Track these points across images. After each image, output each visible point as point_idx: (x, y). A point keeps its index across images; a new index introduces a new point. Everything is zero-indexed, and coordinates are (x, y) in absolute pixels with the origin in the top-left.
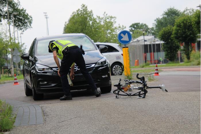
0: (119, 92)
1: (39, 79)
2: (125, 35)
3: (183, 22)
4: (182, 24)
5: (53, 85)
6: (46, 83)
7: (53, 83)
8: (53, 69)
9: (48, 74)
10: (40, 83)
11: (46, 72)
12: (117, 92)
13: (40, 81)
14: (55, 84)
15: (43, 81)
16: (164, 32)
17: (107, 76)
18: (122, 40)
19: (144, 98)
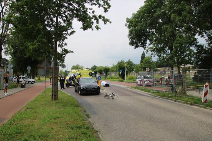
5: (85, 92)
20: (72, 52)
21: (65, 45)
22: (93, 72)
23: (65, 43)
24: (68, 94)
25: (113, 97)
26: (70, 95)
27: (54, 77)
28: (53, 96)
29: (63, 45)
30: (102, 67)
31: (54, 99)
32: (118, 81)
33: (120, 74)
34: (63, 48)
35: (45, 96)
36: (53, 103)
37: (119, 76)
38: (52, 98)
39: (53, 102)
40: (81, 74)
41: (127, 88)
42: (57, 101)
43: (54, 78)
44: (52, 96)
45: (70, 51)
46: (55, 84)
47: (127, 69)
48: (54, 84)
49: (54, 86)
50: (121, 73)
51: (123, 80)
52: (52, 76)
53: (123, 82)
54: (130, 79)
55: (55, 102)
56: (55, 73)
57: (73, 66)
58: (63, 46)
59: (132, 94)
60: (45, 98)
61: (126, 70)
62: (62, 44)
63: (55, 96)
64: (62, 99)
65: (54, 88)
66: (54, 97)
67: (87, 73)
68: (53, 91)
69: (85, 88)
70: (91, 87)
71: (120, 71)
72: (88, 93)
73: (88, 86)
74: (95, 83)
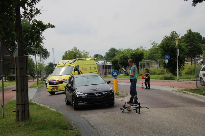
0: (124, 109)
2: (115, 72)
3: (123, 56)
4: (122, 57)
5: (85, 103)
6: (81, 101)
7: (85, 102)
8: (86, 94)
9: (82, 97)
10: (79, 102)
11: (81, 96)
12: (123, 109)
13: (78, 100)
15: (80, 101)
16: (113, 60)
17: (113, 98)
19: (139, 113)
20: (53, 26)
21: (37, 13)
22: (109, 63)
23: (37, 9)
24: (52, 109)
25: (138, 110)
26: (54, 110)
27: (19, 75)
28: (20, 113)
29: (34, 13)
30: (128, 50)
31: (22, 118)
32: (161, 79)
33: (165, 63)
34: (33, 19)
35: (4, 114)
36: (19, 126)
37: (165, 68)
38: (18, 116)
39: (20, 124)
40: (81, 69)
41: (176, 93)
42: (27, 122)
43: (19, 78)
44: (18, 112)
45: (49, 24)
46: (22, 90)
47: (181, 51)
48: (19, 90)
49: (19, 94)
50: (167, 61)
51: (173, 76)
52: (15, 75)
53: (171, 82)
54: (191, 73)
55: (24, 123)
56: (21, 68)
57: (66, 53)
58: (32, 16)
59: (181, 104)
60: (4, 119)
61: (178, 55)
62: (31, 11)
63: (23, 112)
64: (36, 119)
65: (20, 98)
66: (22, 115)
67: (93, 67)
68: (20, 103)
69: (84, 94)
70: (95, 93)
71: (166, 56)
72: (91, 104)
73: (90, 91)
74: (104, 83)
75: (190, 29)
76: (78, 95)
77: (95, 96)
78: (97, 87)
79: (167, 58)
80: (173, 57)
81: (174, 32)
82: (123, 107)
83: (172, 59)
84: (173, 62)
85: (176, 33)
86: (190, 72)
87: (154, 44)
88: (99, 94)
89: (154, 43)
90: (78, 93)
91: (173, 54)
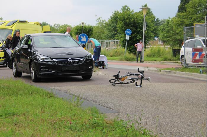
0: (115, 81)
1: (41, 67)
5: (53, 72)
6: (46, 69)
7: (52, 70)
8: (53, 59)
9: (49, 63)
10: (42, 70)
13: (42, 68)
14: (54, 71)
17: (91, 67)
18: (81, 40)
19: (141, 87)
33: (125, 40)
50: (128, 37)
69: (52, 59)
70: (68, 58)
71: (127, 31)
72: (61, 74)
73: (60, 55)
74: (78, 47)
75: (146, 4)
76: (41, 60)
77: (68, 63)
78: (70, 50)
79: (128, 34)
80: (135, 33)
81: (126, 6)
82: (115, 78)
83: (134, 36)
84: (135, 40)
85: (128, 8)
86: (153, 54)
87: (99, 21)
88: (73, 60)
89: (100, 19)
90: (42, 57)
91: (135, 29)
